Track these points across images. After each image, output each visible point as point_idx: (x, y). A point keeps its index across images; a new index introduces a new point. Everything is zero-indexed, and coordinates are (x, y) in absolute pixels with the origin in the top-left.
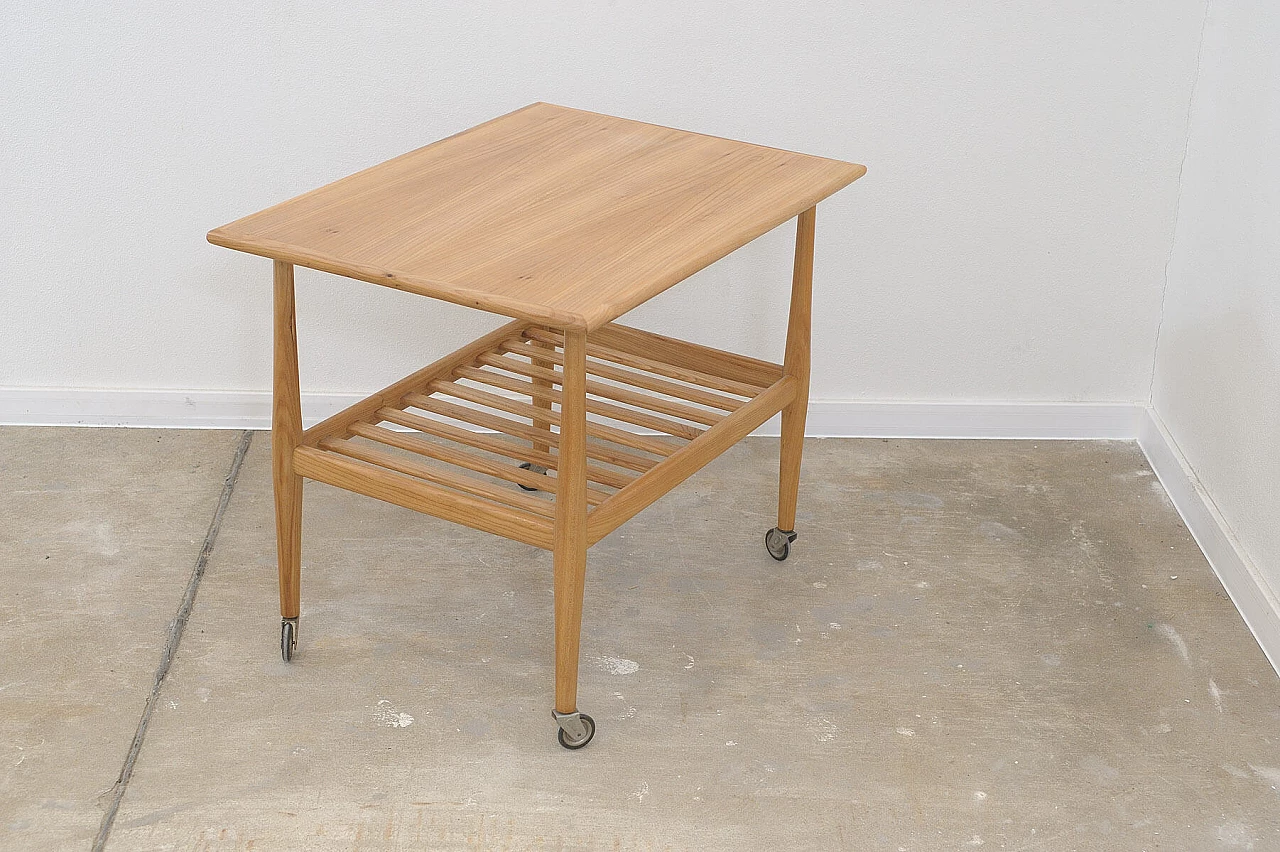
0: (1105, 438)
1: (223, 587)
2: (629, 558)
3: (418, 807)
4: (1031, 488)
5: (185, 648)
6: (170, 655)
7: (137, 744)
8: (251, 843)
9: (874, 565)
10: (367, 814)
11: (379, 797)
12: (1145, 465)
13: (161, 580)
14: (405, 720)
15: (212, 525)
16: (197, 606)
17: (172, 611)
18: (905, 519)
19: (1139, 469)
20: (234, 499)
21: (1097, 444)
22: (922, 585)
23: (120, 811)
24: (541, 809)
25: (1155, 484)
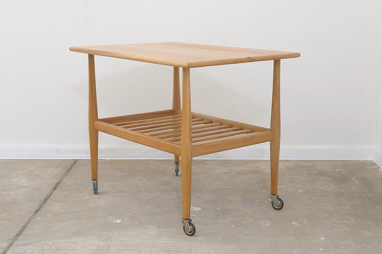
0: (362, 159)
1: (62, 192)
2: (200, 185)
3: (120, 241)
4: (337, 170)
5: (46, 205)
6: (40, 207)
7: (24, 227)
8: (60, 250)
9: (283, 187)
10: (102, 243)
11: (107, 239)
12: (376, 165)
13: (41, 191)
14: (118, 221)
15: (61, 179)
16: (52, 196)
17: (43, 198)
18: (294, 176)
19: (374, 166)
20: (69, 173)
21: (359, 161)
22: (300, 191)
23: (15, 242)
24: (164, 242)
25: (380, 169)
